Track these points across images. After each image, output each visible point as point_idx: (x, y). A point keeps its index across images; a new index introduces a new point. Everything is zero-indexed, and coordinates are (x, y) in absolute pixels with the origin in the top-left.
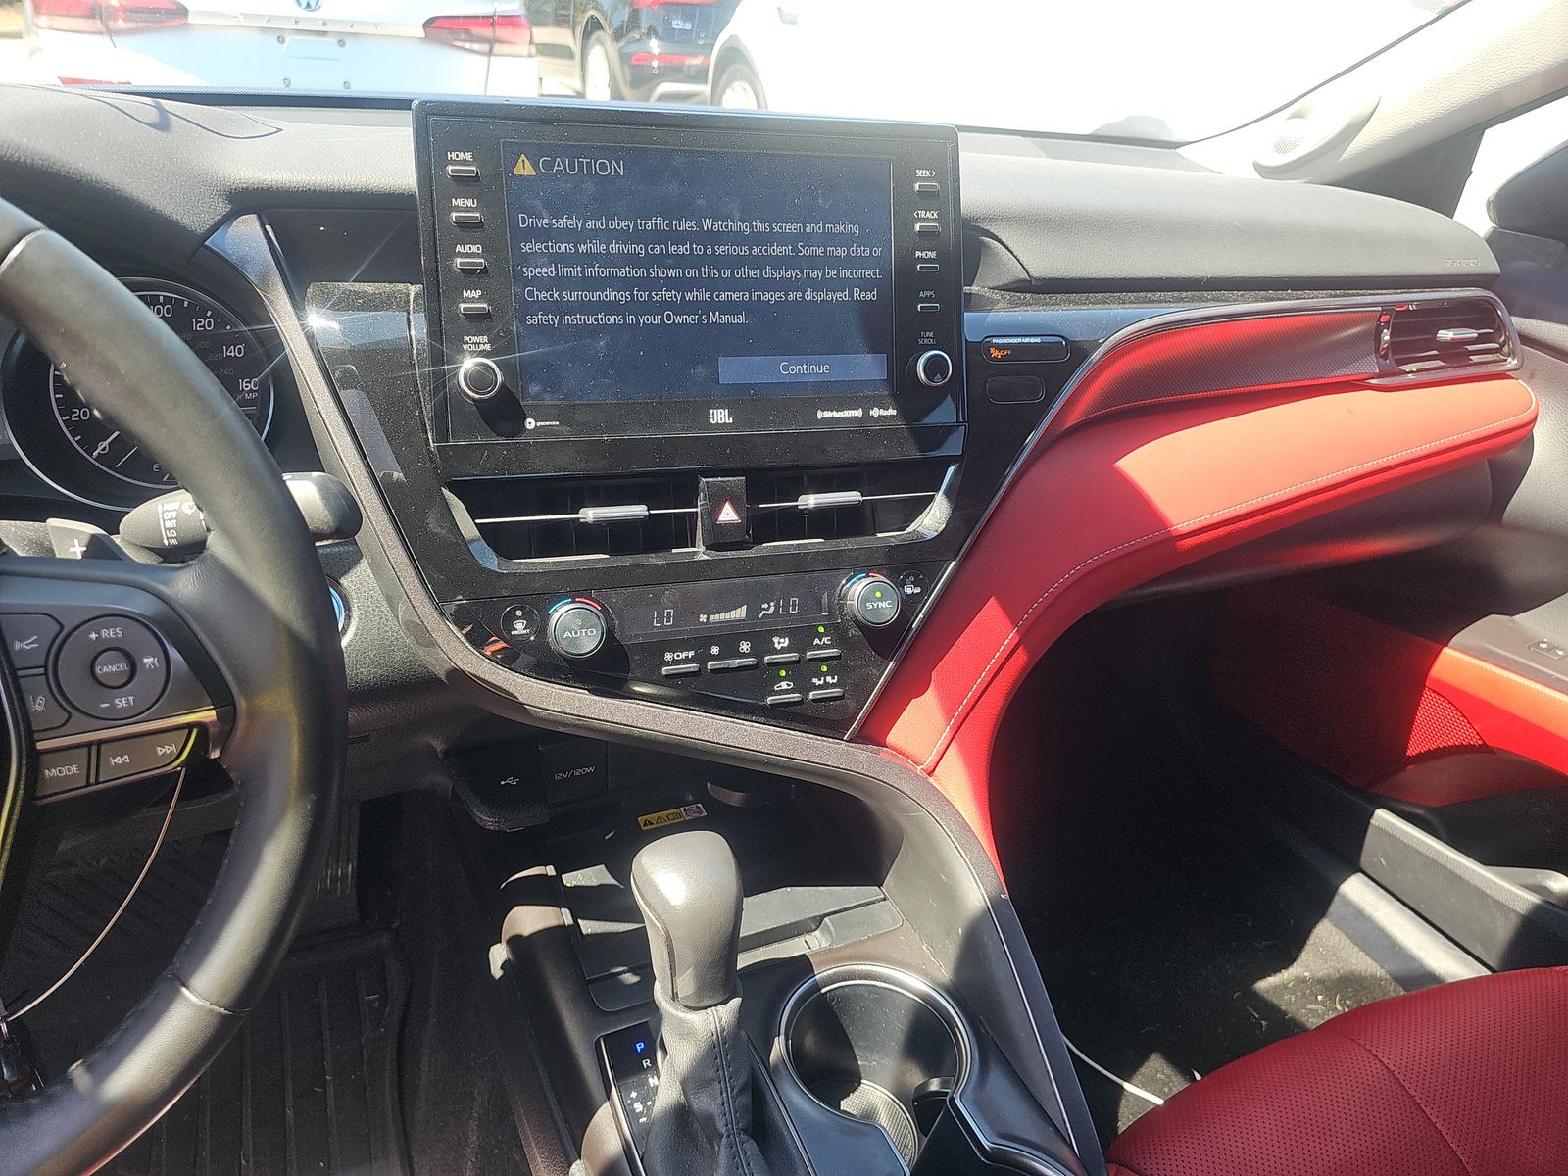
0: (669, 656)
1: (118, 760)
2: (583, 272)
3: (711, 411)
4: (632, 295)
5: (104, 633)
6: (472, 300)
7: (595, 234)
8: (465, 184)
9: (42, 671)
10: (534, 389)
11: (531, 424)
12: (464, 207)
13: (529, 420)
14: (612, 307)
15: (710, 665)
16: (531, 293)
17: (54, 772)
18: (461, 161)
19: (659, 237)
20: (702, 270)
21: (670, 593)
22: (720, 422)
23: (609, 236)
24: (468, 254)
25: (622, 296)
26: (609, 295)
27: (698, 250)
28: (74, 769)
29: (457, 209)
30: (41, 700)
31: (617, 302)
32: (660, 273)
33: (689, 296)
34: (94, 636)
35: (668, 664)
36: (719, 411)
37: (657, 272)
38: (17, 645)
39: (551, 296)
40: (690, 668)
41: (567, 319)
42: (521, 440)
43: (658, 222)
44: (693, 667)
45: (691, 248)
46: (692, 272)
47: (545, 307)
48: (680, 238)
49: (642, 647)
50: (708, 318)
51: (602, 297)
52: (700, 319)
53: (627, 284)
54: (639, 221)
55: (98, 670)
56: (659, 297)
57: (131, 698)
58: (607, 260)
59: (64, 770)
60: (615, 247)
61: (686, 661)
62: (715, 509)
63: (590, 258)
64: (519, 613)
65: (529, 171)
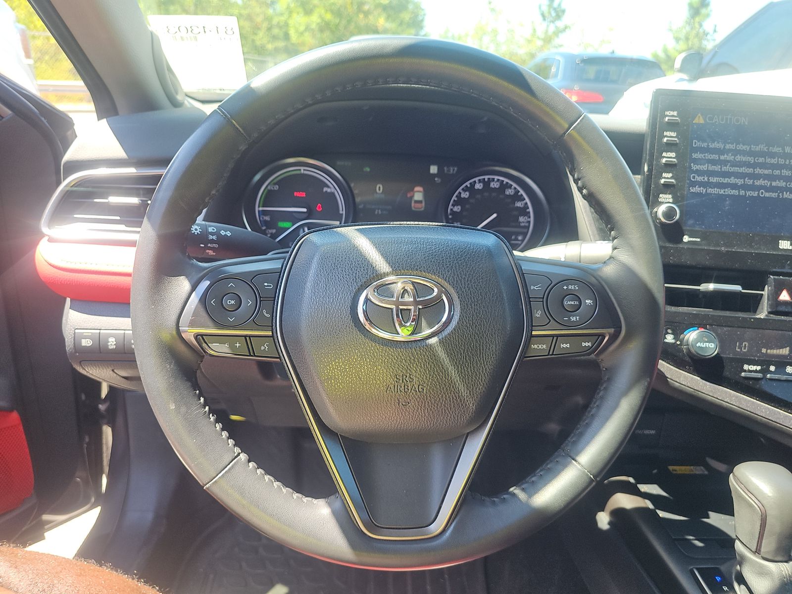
0: (746, 367)
1: (565, 346)
2: (721, 169)
3: (780, 241)
4: (744, 181)
5: (570, 287)
6: (667, 177)
7: (730, 151)
8: (672, 126)
9: (541, 300)
10: (691, 222)
11: (686, 239)
12: (670, 136)
13: (685, 237)
14: (734, 186)
15: (768, 376)
16: (694, 177)
17: (536, 346)
18: (671, 115)
19: (762, 154)
20: (782, 171)
21: (749, 333)
22: (784, 248)
23: (736, 152)
24: (669, 157)
25: (740, 182)
26: (733, 180)
27: (782, 161)
28: (544, 346)
29: (666, 136)
30: (539, 312)
31: (736, 184)
32: (760, 172)
33: (774, 184)
34: (565, 287)
35: (745, 371)
36: (785, 241)
37: (758, 171)
38: (532, 287)
39: (704, 179)
40: (758, 375)
41: (710, 190)
42: (681, 246)
43: (762, 147)
44: (760, 375)
45: (778, 161)
46: (777, 172)
47: (701, 184)
48: (772, 155)
49: (732, 360)
50: (783, 196)
51: (729, 181)
52: (779, 196)
53: (743, 176)
54: (752, 146)
55: (565, 303)
56: (758, 183)
57: (578, 317)
58: (734, 164)
59: (540, 346)
60: (739, 158)
61: (756, 371)
62: (778, 293)
63: (725, 163)
64: (669, 331)
65: (702, 121)
